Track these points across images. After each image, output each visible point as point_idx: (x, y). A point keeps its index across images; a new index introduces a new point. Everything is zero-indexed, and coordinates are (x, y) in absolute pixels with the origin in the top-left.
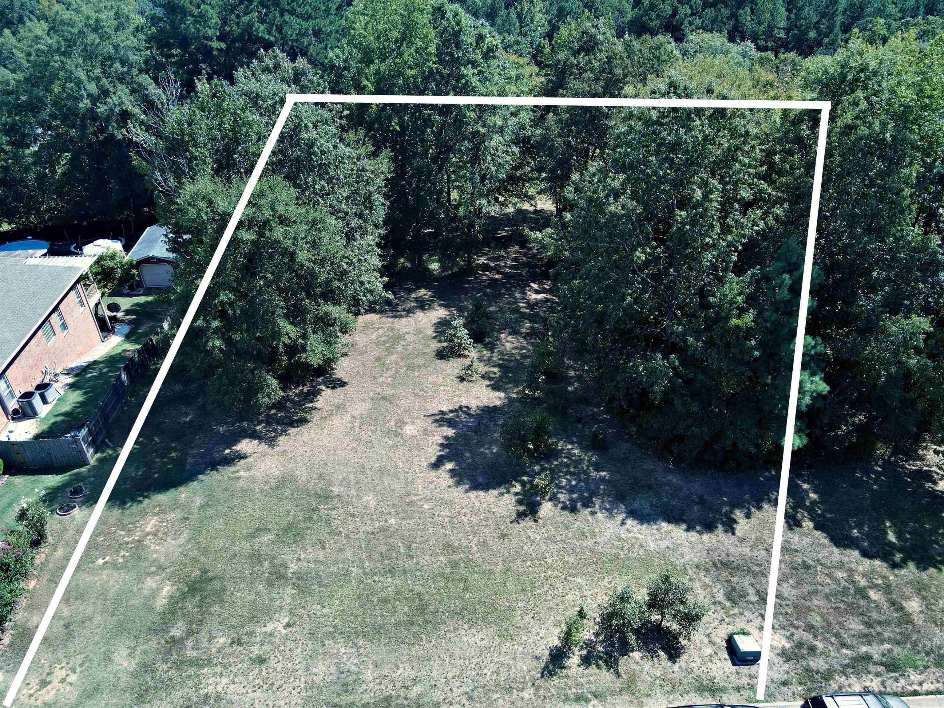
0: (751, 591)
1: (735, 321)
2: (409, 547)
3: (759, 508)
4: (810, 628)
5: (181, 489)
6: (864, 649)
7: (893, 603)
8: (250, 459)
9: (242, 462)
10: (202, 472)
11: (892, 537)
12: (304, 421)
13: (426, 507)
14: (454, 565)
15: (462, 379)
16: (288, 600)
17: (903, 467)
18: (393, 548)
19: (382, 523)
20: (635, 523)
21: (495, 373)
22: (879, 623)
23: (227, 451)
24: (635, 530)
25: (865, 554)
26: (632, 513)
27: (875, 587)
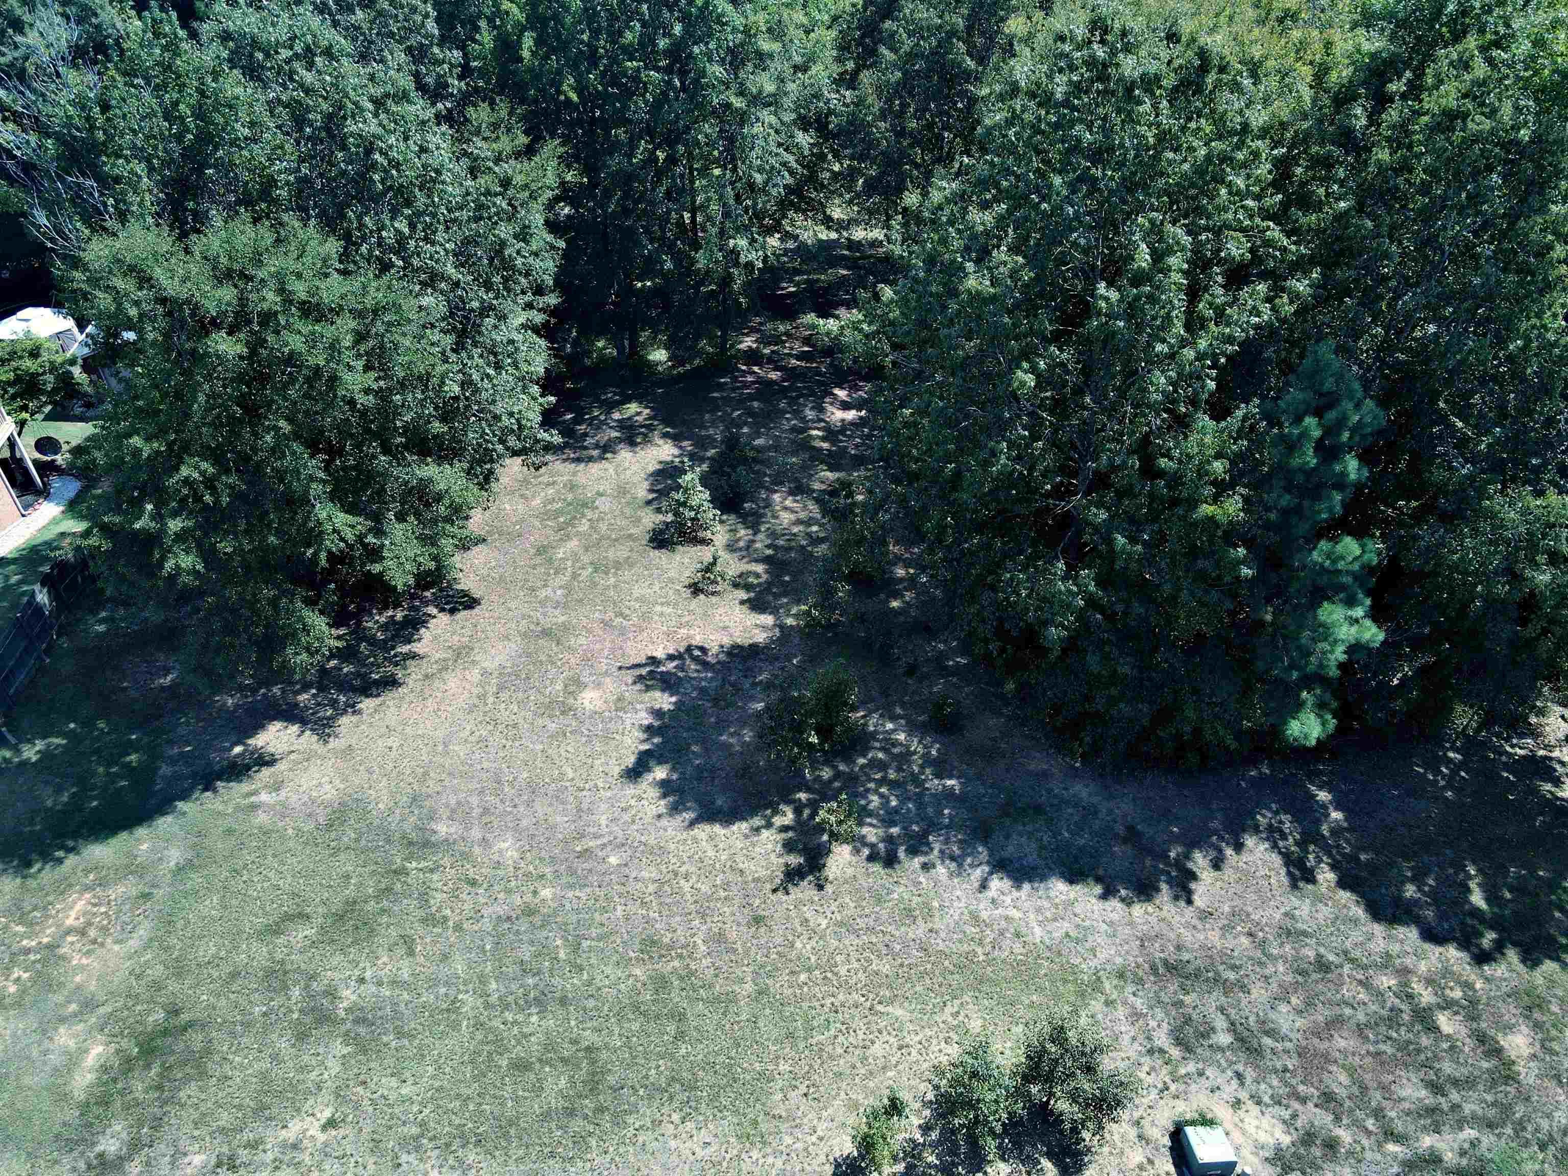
0: (1220, 1023)
1: (1207, 509)
2: (576, 948)
3: (1239, 847)
4: (1328, 1099)
5: (141, 832)
6: (1427, 1141)
7: (1481, 1038)
8: (281, 766)
9: (266, 772)
10: (184, 796)
11: (1477, 899)
12: (391, 683)
13: (613, 860)
14: (661, 983)
15: (696, 589)
16: (334, 1067)
17: (1501, 752)
18: (544, 951)
19: (528, 898)
20: (1006, 884)
21: (758, 576)
22: (1455, 1083)
23: (238, 749)
24: (1008, 900)
25: (1431, 935)
26: (1000, 865)
27: (1448, 1005)
